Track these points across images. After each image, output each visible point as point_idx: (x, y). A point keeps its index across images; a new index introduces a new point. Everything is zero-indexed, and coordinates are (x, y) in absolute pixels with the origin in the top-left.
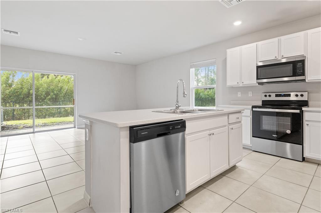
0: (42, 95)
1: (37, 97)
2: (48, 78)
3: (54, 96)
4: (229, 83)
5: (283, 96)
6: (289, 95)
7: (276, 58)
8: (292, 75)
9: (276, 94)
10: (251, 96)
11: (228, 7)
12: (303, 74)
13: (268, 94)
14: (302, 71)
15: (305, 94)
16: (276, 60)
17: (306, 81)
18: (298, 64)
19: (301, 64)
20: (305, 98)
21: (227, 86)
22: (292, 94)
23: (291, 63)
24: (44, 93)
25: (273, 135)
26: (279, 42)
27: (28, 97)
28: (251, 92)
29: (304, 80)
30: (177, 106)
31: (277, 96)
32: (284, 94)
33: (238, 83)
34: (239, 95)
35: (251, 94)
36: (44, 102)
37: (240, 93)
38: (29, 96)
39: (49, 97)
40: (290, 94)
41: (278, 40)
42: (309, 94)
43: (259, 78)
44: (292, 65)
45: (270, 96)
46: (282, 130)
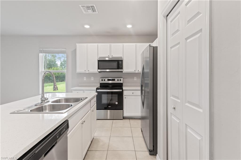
4: (79, 70)
6: (114, 80)
8: (117, 68)
9: (108, 79)
10: (93, 80)
11: (84, 13)
13: (103, 79)
14: (121, 67)
15: (122, 79)
17: (123, 72)
18: (120, 62)
20: (121, 82)
21: (77, 73)
22: (116, 79)
23: (117, 61)
25: (109, 107)
26: (110, 46)
28: (93, 77)
29: (122, 72)
30: (43, 99)
31: (108, 80)
32: (112, 79)
33: (85, 71)
34: (85, 79)
37: (85, 77)
40: (115, 79)
41: (110, 45)
42: (124, 79)
43: (99, 68)
44: (117, 62)
45: (104, 80)
46: (113, 102)
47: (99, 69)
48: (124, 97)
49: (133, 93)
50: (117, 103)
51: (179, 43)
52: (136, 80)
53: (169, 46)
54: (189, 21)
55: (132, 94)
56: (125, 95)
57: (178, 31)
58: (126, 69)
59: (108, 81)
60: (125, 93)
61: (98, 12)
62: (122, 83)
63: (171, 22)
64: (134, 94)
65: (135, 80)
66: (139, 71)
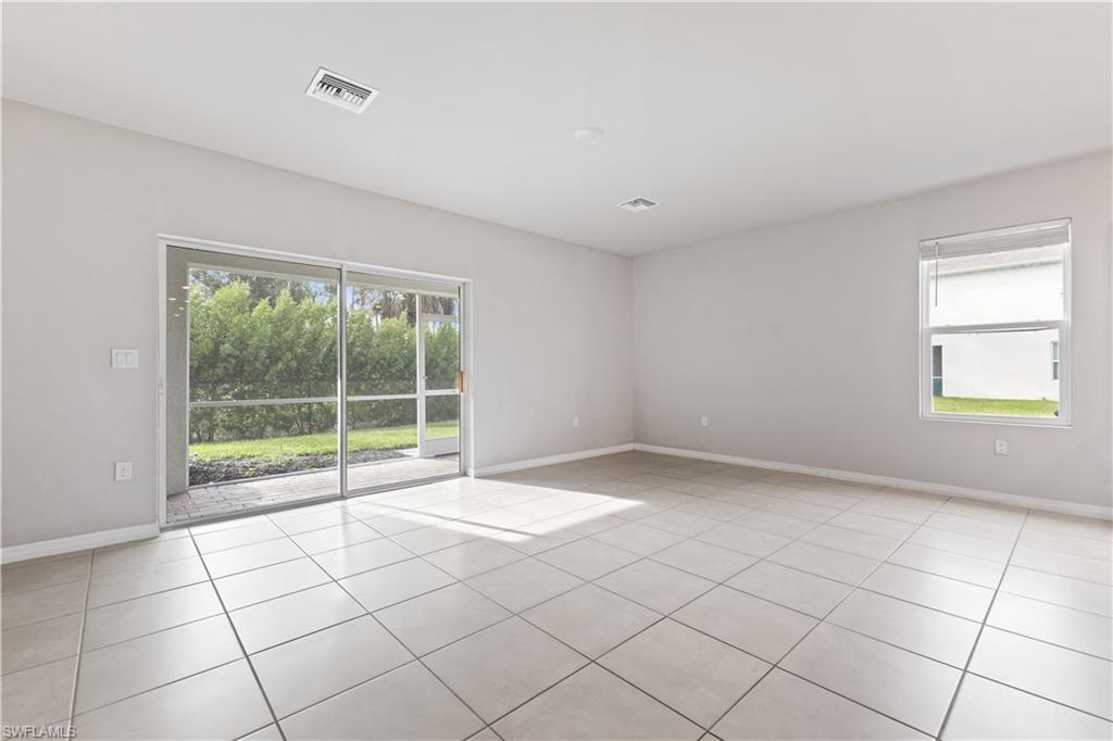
0: (256, 359)
1: (242, 367)
2: (273, 305)
3: (294, 364)
24: (263, 354)
27: (213, 366)
36: (264, 381)
38: (215, 363)
39: (280, 366)
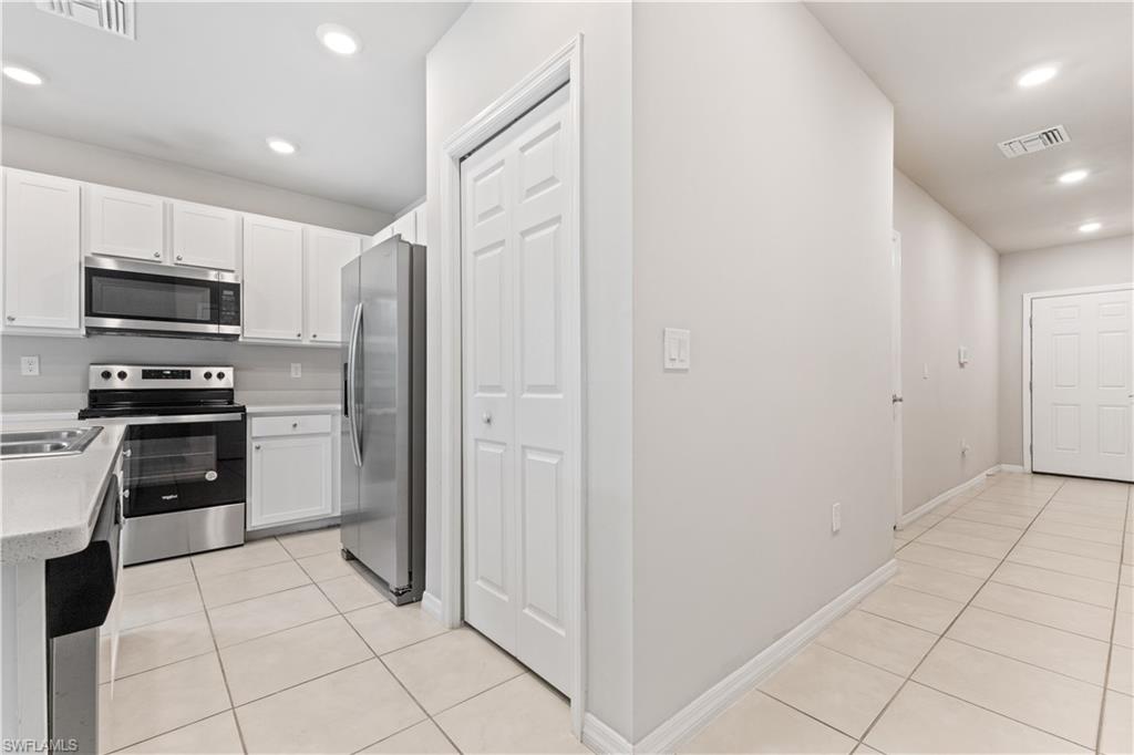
5: (167, 377)
6: (187, 375)
7: (157, 259)
8: (208, 318)
9: (144, 371)
10: (36, 372)
12: (236, 321)
13: (114, 369)
14: (233, 314)
15: (228, 372)
16: (157, 264)
17: (241, 340)
18: (226, 292)
19: (231, 293)
20: (226, 384)
22: (198, 373)
23: (208, 287)
25: (163, 497)
26: (168, 214)
28: (36, 359)
29: (236, 336)
31: (146, 375)
32: (172, 371)
35: (37, 365)
40: (189, 371)
41: (164, 204)
42: (238, 373)
43: (94, 311)
44: (209, 291)
45: (122, 375)
46: (191, 474)
47: (90, 312)
48: (251, 445)
49: (295, 425)
50: (212, 476)
51: (502, 243)
52: (299, 375)
53: (470, 248)
54: (531, 191)
55: (290, 431)
56: (253, 438)
57: (498, 209)
58: (255, 326)
59: (144, 377)
60: (255, 427)
61: (136, 38)
62: (231, 390)
63: (476, 180)
64: (299, 430)
65: (293, 375)
66: (316, 339)
